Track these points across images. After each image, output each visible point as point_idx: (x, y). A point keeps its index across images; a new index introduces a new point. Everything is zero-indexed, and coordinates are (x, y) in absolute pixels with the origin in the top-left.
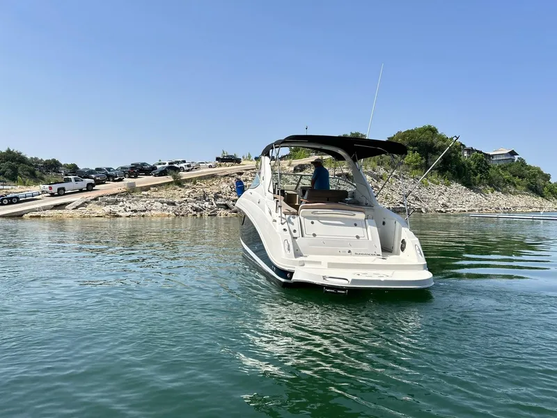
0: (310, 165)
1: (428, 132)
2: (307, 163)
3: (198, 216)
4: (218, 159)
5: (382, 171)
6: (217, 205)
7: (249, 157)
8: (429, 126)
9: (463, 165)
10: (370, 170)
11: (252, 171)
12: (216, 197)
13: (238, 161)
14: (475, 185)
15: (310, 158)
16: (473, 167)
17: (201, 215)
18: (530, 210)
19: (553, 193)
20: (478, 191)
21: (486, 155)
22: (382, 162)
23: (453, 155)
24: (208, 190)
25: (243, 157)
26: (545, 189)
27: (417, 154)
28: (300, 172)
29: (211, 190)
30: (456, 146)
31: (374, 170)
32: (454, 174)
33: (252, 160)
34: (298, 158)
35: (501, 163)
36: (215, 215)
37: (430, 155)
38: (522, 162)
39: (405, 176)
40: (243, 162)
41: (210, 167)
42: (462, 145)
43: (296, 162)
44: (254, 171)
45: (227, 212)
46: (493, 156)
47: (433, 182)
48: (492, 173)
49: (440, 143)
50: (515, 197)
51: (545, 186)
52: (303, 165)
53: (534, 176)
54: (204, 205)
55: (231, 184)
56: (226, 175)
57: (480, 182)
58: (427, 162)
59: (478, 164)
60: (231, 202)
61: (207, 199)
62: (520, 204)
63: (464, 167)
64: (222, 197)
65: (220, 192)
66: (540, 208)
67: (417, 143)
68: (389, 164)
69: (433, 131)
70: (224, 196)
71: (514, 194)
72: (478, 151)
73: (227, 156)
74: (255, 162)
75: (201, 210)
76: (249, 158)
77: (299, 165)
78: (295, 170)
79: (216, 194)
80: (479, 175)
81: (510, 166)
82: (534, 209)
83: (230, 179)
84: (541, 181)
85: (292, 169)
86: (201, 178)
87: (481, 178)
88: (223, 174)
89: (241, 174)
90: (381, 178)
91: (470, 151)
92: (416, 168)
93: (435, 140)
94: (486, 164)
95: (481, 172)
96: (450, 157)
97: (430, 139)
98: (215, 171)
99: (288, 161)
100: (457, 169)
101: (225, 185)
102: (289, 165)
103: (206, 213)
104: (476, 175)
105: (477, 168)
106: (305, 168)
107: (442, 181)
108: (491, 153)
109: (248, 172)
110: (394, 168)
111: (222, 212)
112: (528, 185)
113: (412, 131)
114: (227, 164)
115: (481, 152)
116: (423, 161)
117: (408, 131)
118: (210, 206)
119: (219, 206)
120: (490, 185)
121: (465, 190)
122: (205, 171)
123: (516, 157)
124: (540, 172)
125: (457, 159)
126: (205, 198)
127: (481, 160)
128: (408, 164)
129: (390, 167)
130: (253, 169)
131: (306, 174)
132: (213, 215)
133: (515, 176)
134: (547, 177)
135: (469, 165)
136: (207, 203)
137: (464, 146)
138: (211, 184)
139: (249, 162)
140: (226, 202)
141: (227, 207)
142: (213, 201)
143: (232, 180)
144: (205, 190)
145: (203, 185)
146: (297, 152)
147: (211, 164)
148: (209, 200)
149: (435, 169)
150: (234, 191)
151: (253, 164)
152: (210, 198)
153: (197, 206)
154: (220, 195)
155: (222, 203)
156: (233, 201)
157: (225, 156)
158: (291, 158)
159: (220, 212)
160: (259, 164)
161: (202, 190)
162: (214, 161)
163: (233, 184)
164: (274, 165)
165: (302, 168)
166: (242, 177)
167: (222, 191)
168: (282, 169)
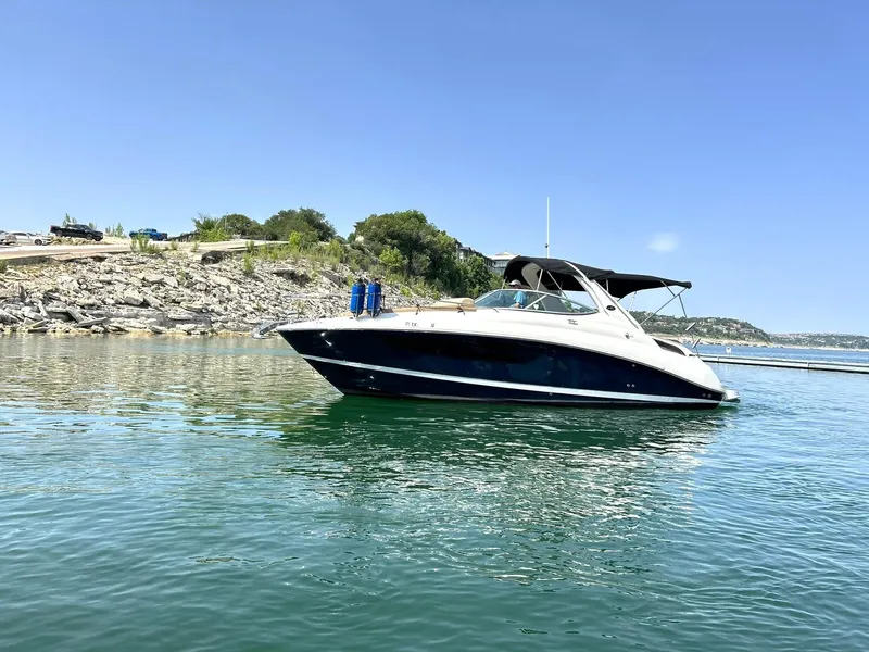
0: (231, 253)
1: (413, 219)
2: (227, 250)
3: (7, 331)
4: (54, 229)
5: (346, 273)
6: (48, 312)
7: (120, 229)
8: (415, 211)
9: (458, 272)
10: (329, 269)
11: (123, 256)
12: (48, 298)
13: (97, 237)
15: (232, 241)
16: (471, 275)
17: (14, 330)
21: (487, 259)
22: (347, 258)
23: (445, 256)
24: (30, 285)
25: (107, 231)
27: (396, 251)
28: (214, 262)
29: (38, 284)
30: (449, 244)
31: (334, 270)
32: (446, 284)
33: (125, 237)
34: (211, 241)
36: (45, 331)
37: (415, 253)
40: (106, 239)
41: (38, 242)
42: (456, 242)
43: (208, 247)
44: (128, 256)
45: (71, 326)
46: (495, 261)
47: (417, 293)
48: (494, 284)
49: (429, 237)
52: (220, 252)
54: (19, 312)
55: (78, 276)
56: (71, 260)
58: (410, 262)
59: (476, 272)
60: (79, 309)
61: (28, 300)
64: (59, 300)
65: (57, 290)
67: (398, 235)
68: (358, 262)
69: (421, 219)
70: (63, 298)
72: (477, 254)
73: (75, 226)
74: (129, 241)
75: (13, 322)
76: (119, 233)
77: (212, 253)
78: (205, 260)
79: (47, 293)
80: (478, 287)
83: (79, 267)
85: (199, 257)
86: (16, 262)
88: (64, 258)
89: (101, 259)
90: (345, 282)
91: (468, 252)
92: (395, 270)
93: (422, 233)
94: (486, 272)
95: (480, 283)
96: (441, 258)
97: (416, 230)
98: (48, 251)
99: (193, 244)
100: (449, 274)
101: (66, 277)
102: (194, 251)
103: (23, 328)
104: (474, 287)
105: (475, 277)
106: (221, 259)
107: (430, 292)
108: (493, 258)
109: (115, 257)
110: (365, 268)
111: (59, 324)
113: (392, 216)
114: (74, 239)
115: (481, 255)
116: (406, 262)
117: (386, 216)
118: (32, 315)
119: (52, 314)
122: (26, 249)
125: (450, 263)
126: (22, 298)
127: (480, 266)
128: (385, 266)
129: (358, 267)
130: (125, 253)
131: (224, 267)
132: (39, 331)
135: (466, 272)
136: (28, 308)
137: (460, 244)
138: (38, 273)
139: (119, 240)
140: (68, 308)
141: (69, 317)
142: (40, 305)
143: (84, 270)
144: (23, 284)
145: (21, 274)
146: (209, 229)
147: (40, 238)
148: (31, 304)
149: (422, 275)
150: (86, 289)
151: (125, 243)
152: (33, 300)
153: (6, 314)
154: (57, 295)
155: (60, 309)
156: (82, 307)
157: (68, 225)
158: (197, 239)
159: (54, 326)
160: (138, 245)
161: (17, 283)
162: (46, 233)
163: (84, 278)
164: (167, 249)
165: (216, 257)
166: (103, 266)
167: (61, 287)
168: (180, 256)
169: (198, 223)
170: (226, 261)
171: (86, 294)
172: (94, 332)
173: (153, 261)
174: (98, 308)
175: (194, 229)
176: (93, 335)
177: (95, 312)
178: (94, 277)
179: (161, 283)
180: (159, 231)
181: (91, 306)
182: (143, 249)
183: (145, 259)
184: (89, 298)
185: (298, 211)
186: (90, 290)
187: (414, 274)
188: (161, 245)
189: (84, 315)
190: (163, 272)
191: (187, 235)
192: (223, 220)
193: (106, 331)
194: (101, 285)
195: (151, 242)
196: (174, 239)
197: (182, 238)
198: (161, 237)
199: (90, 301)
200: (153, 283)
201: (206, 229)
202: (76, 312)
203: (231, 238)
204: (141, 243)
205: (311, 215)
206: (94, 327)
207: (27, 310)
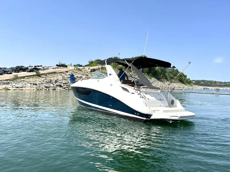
0: (97, 69)
3: (48, 90)
4: (57, 65)
6: (56, 85)
7: (71, 65)
9: (156, 71)
11: (72, 71)
12: (56, 82)
13: (66, 66)
14: (160, 79)
16: (160, 72)
17: (49, 90)
18: (180, 89)
19: (187, 82)
20: (161, 81)
24: (52, 79)
25: (69, 65)
26: (185, 81)
28: (93, 72)
29: (54, 78)
32: (153, 74)
33: (72, 66)
34: (93, 66)
35: (170, 71)
36: (55, 90)
38: (177, 71)
39: (134, 75)
40: (68, 67)
41: (53, 68)
43: (92, 68)
44: (73, 71)
45: (61, 88)
48: (167, 74)
50: (174, 84)
51: (185, 80)
52: (95, 69)
53: (181, 76)
54: (50, 85)
55: (62, 76)
56: (61, 72)
57: (162, 78)
59: (162, 71)
61: (52, 82)
62: (176, 86)
63: (157, 72)
65: (58, 80)
66: (183, 88)
70: (59, 82)
71: (174, 82)
74: (73, 67)
75: (49, 87)
77: (93, 69)
78: (91, 71)
79: (56, 80)
81: (173, 72)
82: (181, 88)
83: (63, 74)
84: (183, 78)
85: (90, 70)
86: (49, 73)
87: (163, 76)
88: (59, 72)
89: (67, 72)
94: (164, 71)
95: (163, 74)
98: (55, 70)
99: (88, 67)
100: (154, 72)
101: (60, 77)
102: (89, 69)
103: (51, 89)
104: (160, 74)
105: (161, 72)
106: (95, 71)
107: (148, 77)
109: (70, 71)
111: (58, 88)
112: (179, 79)
113: (138, 57)
114: (61, 67)
117: (136, 57)
118: (53, 86)
119: (57, 85)
120: (166, 79)
121: (157, 80)
122: (51, 70)
123: (175, 68)
124: (183, 75)
125: (154, 69)
126: (50, 82)
127: (163, 69)
130: (73, 70)
132: (54, 90)
133: (174, 76)
134: (186, 76)
135: (158, 71)
138: (54, 76)
139: (71, 67)
140: (60, 84)
141: (61, 86)
142: (54, 83)
143: (63, 75)
144: (51, 78)
145: (50, 76)
146: (92, 63)
147: (54, 67)
148: (52, 83)
149: (146, 72)
150: (64, 79)
151: (73, 68)
152: (53, 82)
153: (47, 86)
154: (58, 81)
155: (59, 84)
156: (64, 84)
157: (60, 64)
158: (89, 66)
159: (57, 88)
160: (75, 68)
161: (49, 78)
162: (55, 66)
163: (64, 76)
164: (82, 69)
165: (94, 70)
166: (68, 73)
167: (59, 79)
168: (85, 70)
169: (89, 62)
170: (96, 71)
171: (64, 80)
172: (66, 89)
173: (79, 72)
174: (67, 84)
175: (88, 63)
176: (66, 90)
177: (66, 85)
178: (66, 76)
179: (81, 77)
180: (80, 64)
181: (65, 83)
182: (77, 69)
183: (77, 71)
184: (65, 81)
185: (113, 57)
186: (65, 80)
187: (144, 72)
188: (81, 68)
189: (64, 85)
190: (81, 75)
191: (87, 65)
192: (95, 61)
193: (69, 89)
194: (67, 78)
195: (79, 67)
196: (84, 66)
197: (86, 66)
198: (81, 66)
199: (65, 82)
200: (79, 77)
201: (91, 63)
202: (62, 85)
203: (97, 65)
204: (76, 68)
205: (117, 58)
206: (66, 88)
207: (51, 85)
